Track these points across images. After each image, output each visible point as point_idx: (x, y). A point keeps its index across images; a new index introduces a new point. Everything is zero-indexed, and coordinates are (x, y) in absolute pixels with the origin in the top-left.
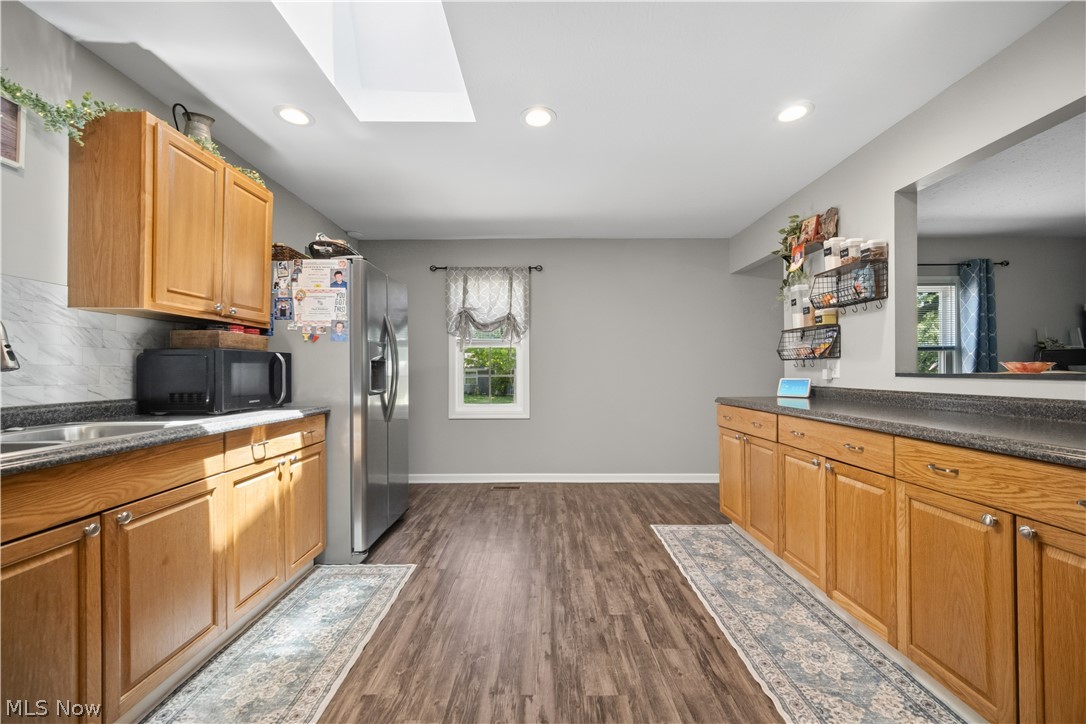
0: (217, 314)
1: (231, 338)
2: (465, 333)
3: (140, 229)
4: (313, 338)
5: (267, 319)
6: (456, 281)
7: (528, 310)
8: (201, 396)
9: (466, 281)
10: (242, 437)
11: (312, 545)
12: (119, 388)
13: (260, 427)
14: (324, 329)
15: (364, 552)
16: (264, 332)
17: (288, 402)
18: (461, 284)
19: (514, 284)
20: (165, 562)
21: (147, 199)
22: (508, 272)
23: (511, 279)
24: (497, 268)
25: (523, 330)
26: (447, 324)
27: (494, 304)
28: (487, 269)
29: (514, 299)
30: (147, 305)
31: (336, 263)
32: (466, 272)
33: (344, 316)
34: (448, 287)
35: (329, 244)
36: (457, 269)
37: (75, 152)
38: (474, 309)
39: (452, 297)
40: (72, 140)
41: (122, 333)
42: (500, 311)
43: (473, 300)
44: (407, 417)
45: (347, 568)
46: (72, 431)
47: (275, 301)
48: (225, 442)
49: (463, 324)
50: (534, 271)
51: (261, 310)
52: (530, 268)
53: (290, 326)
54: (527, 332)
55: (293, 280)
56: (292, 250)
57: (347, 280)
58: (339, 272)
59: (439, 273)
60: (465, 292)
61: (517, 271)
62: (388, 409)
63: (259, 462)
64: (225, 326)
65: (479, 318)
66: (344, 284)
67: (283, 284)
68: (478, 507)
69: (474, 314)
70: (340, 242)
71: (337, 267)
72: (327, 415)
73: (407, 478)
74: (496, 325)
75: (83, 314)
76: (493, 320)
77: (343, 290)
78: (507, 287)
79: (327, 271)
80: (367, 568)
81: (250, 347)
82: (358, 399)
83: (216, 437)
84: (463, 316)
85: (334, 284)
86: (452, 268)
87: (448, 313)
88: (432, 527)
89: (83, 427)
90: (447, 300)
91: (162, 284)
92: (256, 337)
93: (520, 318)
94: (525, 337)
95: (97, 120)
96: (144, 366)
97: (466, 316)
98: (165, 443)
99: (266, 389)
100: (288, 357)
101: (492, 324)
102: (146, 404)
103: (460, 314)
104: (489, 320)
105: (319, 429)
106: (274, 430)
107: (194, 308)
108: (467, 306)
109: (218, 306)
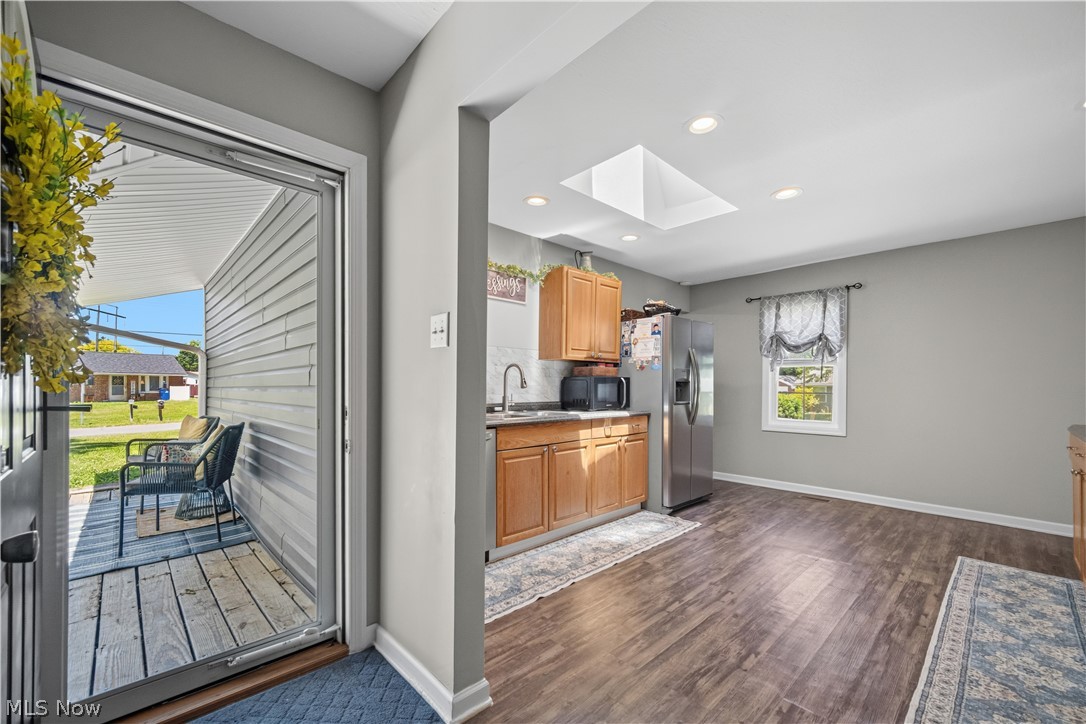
0: (592, 357)
1: (599, 370)
2: (776, 355)
3: (562, 321)
4: (642, 368)
5: (618, 357)
6: (769, 308)
7: (845, 328)
8: (584, 402)
9: (778, 308)
10: (600, 422)
11: (638, 494)
12: (554, 397)
13: (608, 418)
14: (648, 362)
15: (670, 508)
16: (616, 365)
17: (627, 406)
18: (773, 310)
19: (829, 305)
20: (568, 473)
21: (565, 306)
22: (822, 294)
23: (825, 301)
24: (810, 292)
25: (838, 349)
26: (761, 347)
27: (806, 327)
28: (800, 294)
29: (828, 319)
30: (564, 357)
31: (655, 319)
32: (778, 300)
33: (659, 353)
34: (762, 315)
35: (654, 305)
36: (769, 298)
37: (541, 289)
38: (786, 333)
39: (765, 323)
40: (541, 287)
41: (557, 369)
42: (812, 332)
43: (785, 324)
44: (712, 424)
45: (658, 515)
46: (540, 414)
47: (622, 346)
48: (591, 423)
49: (774, 346)
50: (853, 290)
51: (614, 353)
52: (848, 288)
53: (630, 361)
54: (844, 349)
55: (632, 332)
56: (634, 311)
57: (661, 329)
58: (656, 325)
59: (756, 304)
60: (778, 316)
61: (832, 292)
62: (691, 415)
63: (608, 437)
64: (596, 363)
65: (791, 340)
66: (659, 333)
67: (626, 336)
68: (776, 506)
69: (786, 338)
70: (661, 302)
71: (655, 322)
72: (649, 416)
73: (712, 474)
74: (808, 346)
75: (543, 361)
76: (806, 341)
77: (658, 336)
78: (821, 309)
79: (650, 325)
80: (670, 518)
81: (608, 374)
82: (666, 408)
83: (586, 421)
84: (775, 340)
85: (654, 333)
86: (765, 298)
87: (761, 338)
88: (726, 509)
89: (544, 412)
90: (761, 326)
91: (570, 346)
92: (612, 369)
93: (834, 337)
94: (841, 356)
95: (549, 274)
96: (565, 385)
97: (778, 340)
98: (568, 421)
99: (615, 399)
100: (628, 380)
101: (804, 345)
102: (565, 404)
103: (772, 338)
104: (800, 342)
105: (643, 424)
106: (615, 421)
107: (581, 356)
108: (779, 330)
109: (593, 354)
